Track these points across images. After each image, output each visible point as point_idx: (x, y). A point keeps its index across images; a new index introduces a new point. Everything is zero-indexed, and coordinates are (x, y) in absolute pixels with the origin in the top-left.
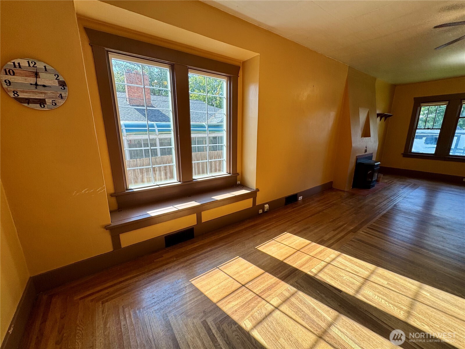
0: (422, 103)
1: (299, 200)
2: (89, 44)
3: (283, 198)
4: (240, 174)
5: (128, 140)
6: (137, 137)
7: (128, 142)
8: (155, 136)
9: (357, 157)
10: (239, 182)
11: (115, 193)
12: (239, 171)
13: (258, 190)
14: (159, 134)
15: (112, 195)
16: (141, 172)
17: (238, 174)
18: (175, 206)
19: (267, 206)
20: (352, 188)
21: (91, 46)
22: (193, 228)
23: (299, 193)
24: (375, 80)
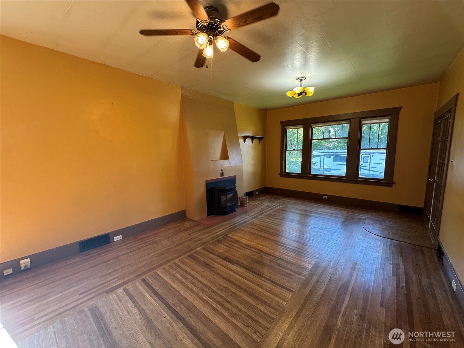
0: (288, 126)
1: (115, 240)
9: (208, 180)
19: (22, 261)
20: (208, 216)
24: (233, 103)
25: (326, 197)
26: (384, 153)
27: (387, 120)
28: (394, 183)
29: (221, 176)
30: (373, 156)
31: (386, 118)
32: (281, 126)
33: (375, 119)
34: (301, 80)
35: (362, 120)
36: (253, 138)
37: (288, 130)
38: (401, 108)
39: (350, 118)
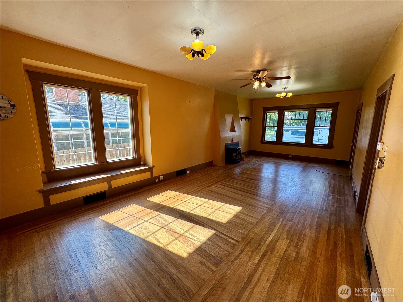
0: (268, 110)
1: (187, 173)
2: (29, 80)
3: (174, 172)
4: (143, 157)
5: (55, 136)
6: (64, 133)
7: (55, 137)
8: (82, 132)
9: (226, 144)
10: (142, 163)
11: (46, 171)
12: (142, 155)
13: (153, 167)
14: (86, 130)
15: (43, 173)
16: (67, 161)
17: (141, 157)
18: (91, 178)
19: (161, 177)
20: (225, 164)
21: (31, 81)
22: (105, 191)
23: (187, 168)
24: (237, 96)
25: (292, 156)
26: (328, 129)
27: (331, 110)
28: (334, 147)
29: (232, 142)
30: (321, 131)
31: (330, 109)
32: (263, 110)
33: (324, 109)
34: (285, 89)
35: (316, 109)
36: (245, 118)
37: (268, 113)
38: (339, 103)
39: (309, 107)
